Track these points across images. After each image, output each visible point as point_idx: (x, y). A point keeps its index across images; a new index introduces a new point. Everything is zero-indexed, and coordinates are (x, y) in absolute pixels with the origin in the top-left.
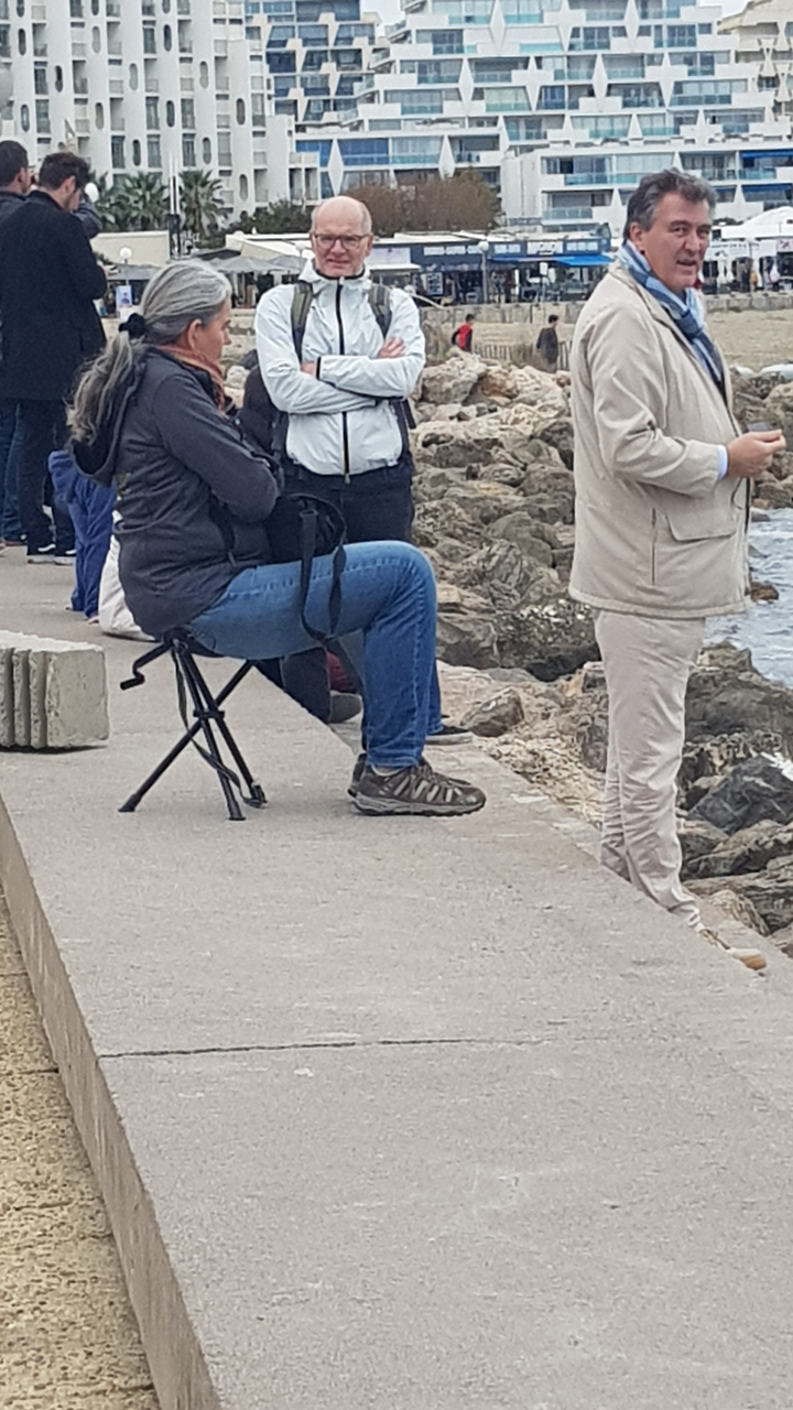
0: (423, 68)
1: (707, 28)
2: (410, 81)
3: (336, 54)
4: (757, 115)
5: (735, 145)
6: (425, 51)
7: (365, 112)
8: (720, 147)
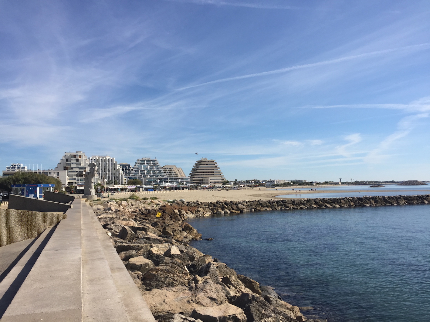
0: (136, 171)
1: (160, 168)
2: (135, 172)
3: (128, 170)
4: (164, 175)
5: (163, 178)
6: (136, 169)
7: (131, 174)
8: (162, 178)
